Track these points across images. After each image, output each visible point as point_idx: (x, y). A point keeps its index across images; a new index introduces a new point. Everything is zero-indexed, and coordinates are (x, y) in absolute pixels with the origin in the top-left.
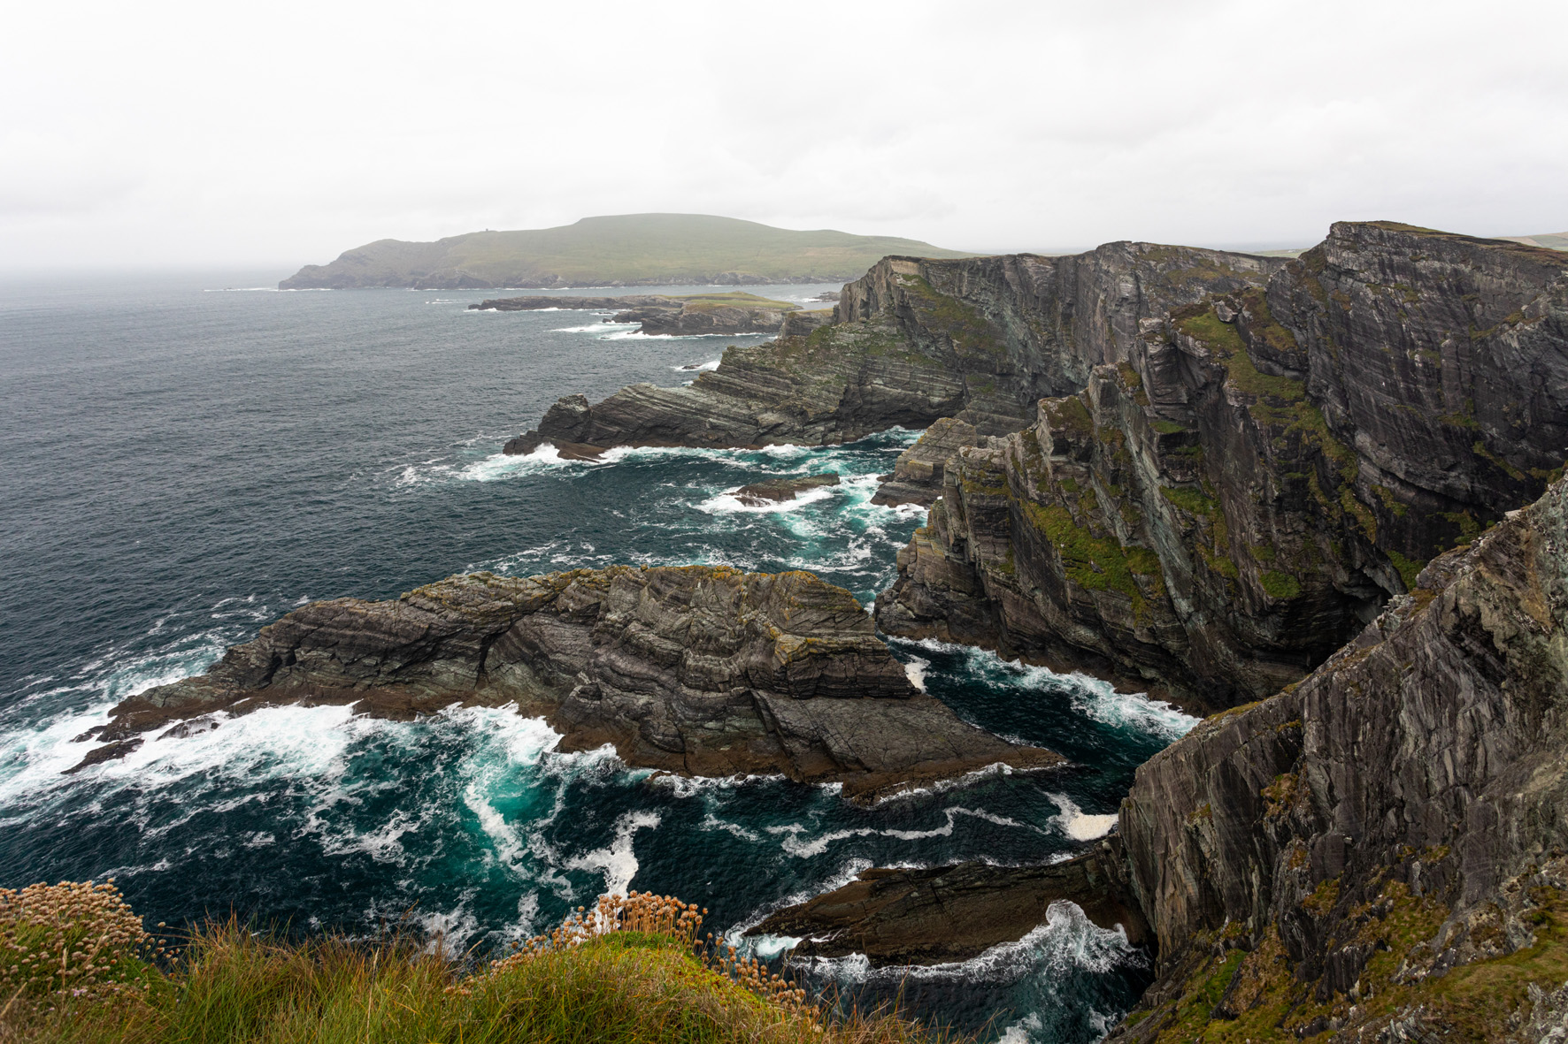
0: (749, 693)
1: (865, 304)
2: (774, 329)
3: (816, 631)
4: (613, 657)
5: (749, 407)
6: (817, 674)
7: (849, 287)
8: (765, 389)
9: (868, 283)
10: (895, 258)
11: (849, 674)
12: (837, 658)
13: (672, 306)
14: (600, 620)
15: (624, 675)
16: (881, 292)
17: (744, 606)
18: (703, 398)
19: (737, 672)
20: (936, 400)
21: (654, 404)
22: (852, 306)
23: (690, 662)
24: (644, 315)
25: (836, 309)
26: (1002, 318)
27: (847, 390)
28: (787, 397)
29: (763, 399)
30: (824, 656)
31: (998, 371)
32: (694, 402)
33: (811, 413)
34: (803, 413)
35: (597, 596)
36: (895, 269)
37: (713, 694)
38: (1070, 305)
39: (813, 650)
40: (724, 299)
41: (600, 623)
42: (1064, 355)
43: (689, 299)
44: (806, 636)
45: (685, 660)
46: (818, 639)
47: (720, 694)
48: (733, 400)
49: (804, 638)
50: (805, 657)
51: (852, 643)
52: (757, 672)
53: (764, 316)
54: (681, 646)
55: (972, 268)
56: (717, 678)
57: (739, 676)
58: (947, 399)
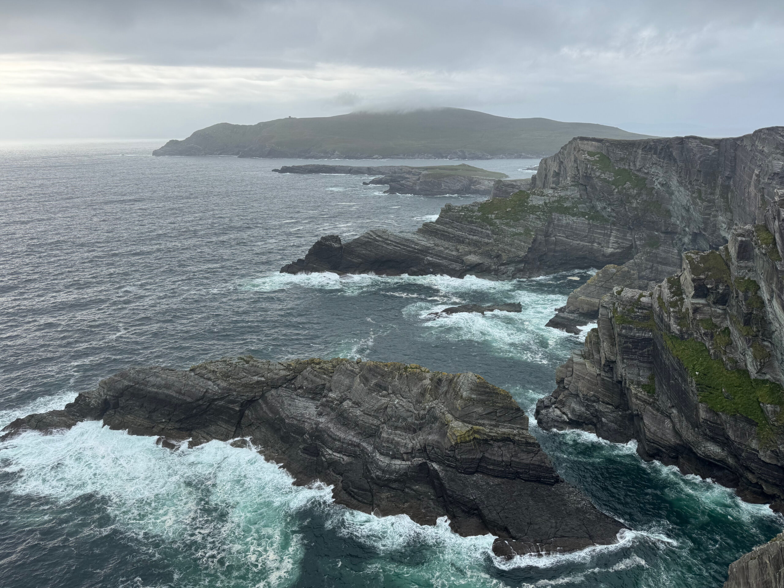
0: (425, 463)
1: (557, 174)
2: (485, 192)
3: (481, 421)
4: (330, 425)
5: (458, 250)
6: (479, 456)
7: (544, 162)
8: (471, 237)
9: (559, 158)
10: (582, 139)
11: (505, 459)
12: (496, 444)
13: (414, 174)
14: (324, 397)
15: (335, 440)
16: (569, 164)
17: (428, 396)
18: (425, 242)
19: (418, 446)
20: (610, 250)
21: (388, 244)
22: (546, 175)
23: (384, 435)
24: (392, 181)
25: (534, 178)
26: (669, 187)
27: (535, 240)
28: (487, 244)
29: (469, 244)
30: (486, 441)
31: (663, 229)
32: (417, 244)
33: (505, 257)
34: (498, 256)
35: (324, 379)
36: (582, 147)
37: (398, 462)
38: (729, 178)
39: (477, 436)
40: (452, 169)
41: (324, 399)
42: (720, 218)
43: (426, 169)
44: (472, 424)
45: (381, 433)
46: (481, 428)
47: (404, 463)
48: (446, 244)
49: (470, 426)
50: (470, 441)
51: (509, 434)
52: (433, 448)
53: (480, 183)
54: (379, 422)
55: (646, 147)
56: (402, 450)
57: (419, 450)
58: (618, 250)
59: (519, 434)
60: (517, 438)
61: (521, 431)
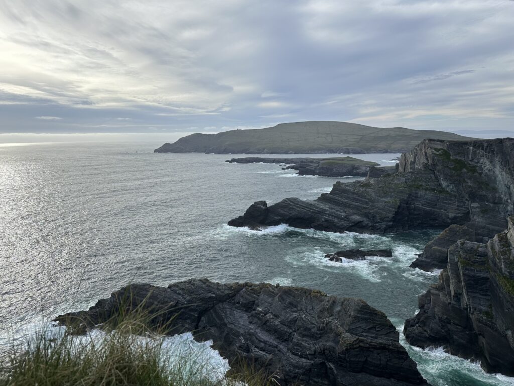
0: (323, 364)
1: (413, 163)
2: (364, 175)
3: (364, 334)
4: (257, 331)
5: (345, 212)
6: (363, 359)
7: (404, 155)
9: (415, 152)
10: (430, 140)
11: (382, 362)
12: (376, 351)
13: (315, 163)
14: (254, 310)
15: (261, 341)
16: (422, 157)
17: (326, 313)
18: (322, 206)
19: (319, 350)
20: (452, 215)
21: (298, 207)
22: (406, 164)
23: (295, 340)
24: (300, 167)
25: (397, 165)
26: (494, 172)
29: (353, 208)
30: (368, 349)
31: (491, 200)
32: (317, 207)
33: (378, 219)
34: (374, 217)
35: (254, 297)
36: (430, 145)
37: (304, 360)
39: (362, 344)
40: (340, 160)
41: (254, 312)
43: (323, 159)
44: (358, 336)
45: (292, 339)
46: (365, 339)
47: (309, 361)
48: (337, 208)
49: (357, 337)
50: (357, 348)
51: (385, 344)
52: (330, 352)
53: (359, 169)
54: (291, 331)
55: (476, 145)
56: (308, 352)
57: (320, 352)
58: (460, 215)
59: (393, 345)
60: (391, 347)
61: (394, 343)
